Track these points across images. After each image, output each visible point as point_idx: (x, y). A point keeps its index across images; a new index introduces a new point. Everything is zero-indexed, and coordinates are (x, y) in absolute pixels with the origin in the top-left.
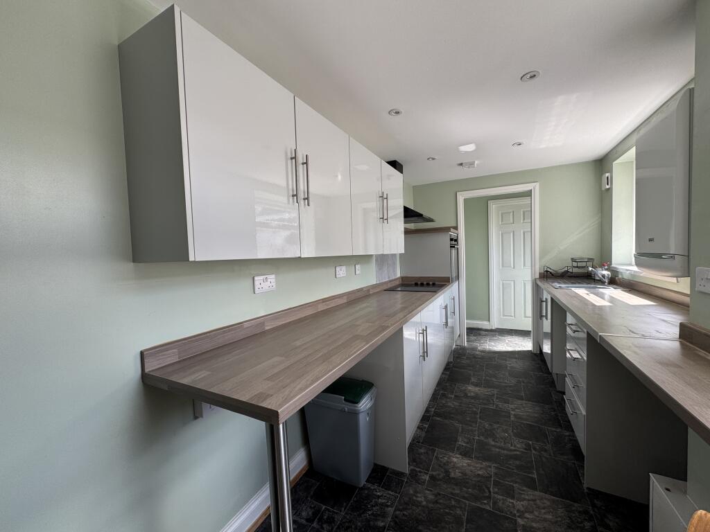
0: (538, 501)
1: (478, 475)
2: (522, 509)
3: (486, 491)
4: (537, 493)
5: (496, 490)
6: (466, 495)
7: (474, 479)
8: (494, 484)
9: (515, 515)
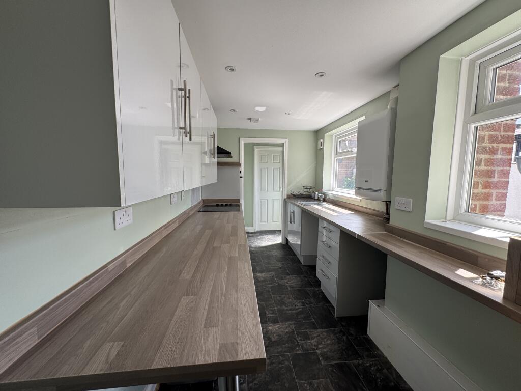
0: (321, 335)
1: (287, 332)
2: (316, 344)
3: (295, 341)
4: (319, 330)
5: (300, 338)
6: (286, 349)
7: (286, 337)
8: (297, 335)
9: (315, 350)
